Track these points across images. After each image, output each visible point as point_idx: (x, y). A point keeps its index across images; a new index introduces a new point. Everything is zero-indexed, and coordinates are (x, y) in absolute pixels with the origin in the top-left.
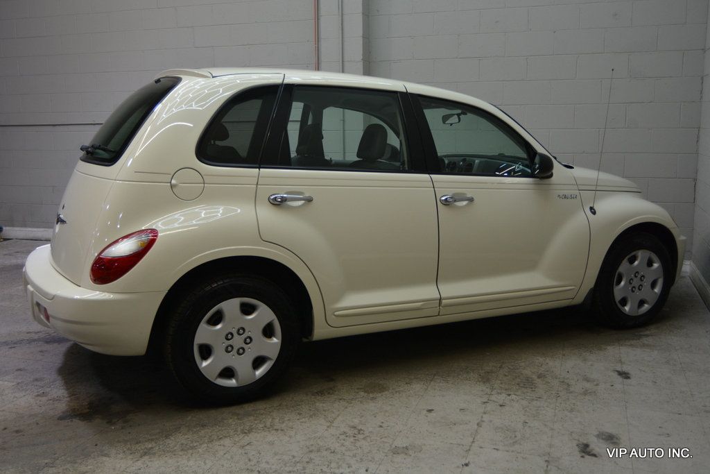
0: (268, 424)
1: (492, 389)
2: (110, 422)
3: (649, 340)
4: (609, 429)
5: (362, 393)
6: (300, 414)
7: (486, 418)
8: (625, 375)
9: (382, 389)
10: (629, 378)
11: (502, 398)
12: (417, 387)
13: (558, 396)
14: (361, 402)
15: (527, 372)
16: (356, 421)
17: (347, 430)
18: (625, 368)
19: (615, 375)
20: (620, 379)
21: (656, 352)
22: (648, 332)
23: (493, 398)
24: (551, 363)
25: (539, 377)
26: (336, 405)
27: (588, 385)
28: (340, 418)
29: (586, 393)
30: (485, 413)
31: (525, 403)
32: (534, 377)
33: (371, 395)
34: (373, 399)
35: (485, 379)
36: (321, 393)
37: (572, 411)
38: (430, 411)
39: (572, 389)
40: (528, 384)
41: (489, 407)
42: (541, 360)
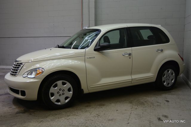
0: (74, 114)
1: (133, 105)
2: (30, 114)
3: (173, 93)
4: (165, 114)
5: (98, 106)
6: (82, 111)
7: (132, 112)
8: (168, 101)
9: (104, 105)
10: (169, 102)
11: (136, 107)
12: (113, 105)
13: (151, 106)
14: (98, 108)
15: (142, 101)
16: (98, 113)
17: (95, 115)
18: (168, 100)
19: (165, 101)
20: (166, 102)
21: (175, 96)
22: (172, 91)
23: (133, 107)
24: (148, 99)
25: (145, 102)
26: (92, 109)
27: (158, 104)
28: (93, 112)
29: (158, 106)
30: (132, 111)
31: (142, 108)
32: (144, 102)
33: (101, 107)
34: (101, 108)
35: (131, 103)
36: (87, 106)
37: (155, 110)
38: (117, 110)
39: (154, 105)
40: (142, 104)
41: (133, 109)
42: (145, 98)
